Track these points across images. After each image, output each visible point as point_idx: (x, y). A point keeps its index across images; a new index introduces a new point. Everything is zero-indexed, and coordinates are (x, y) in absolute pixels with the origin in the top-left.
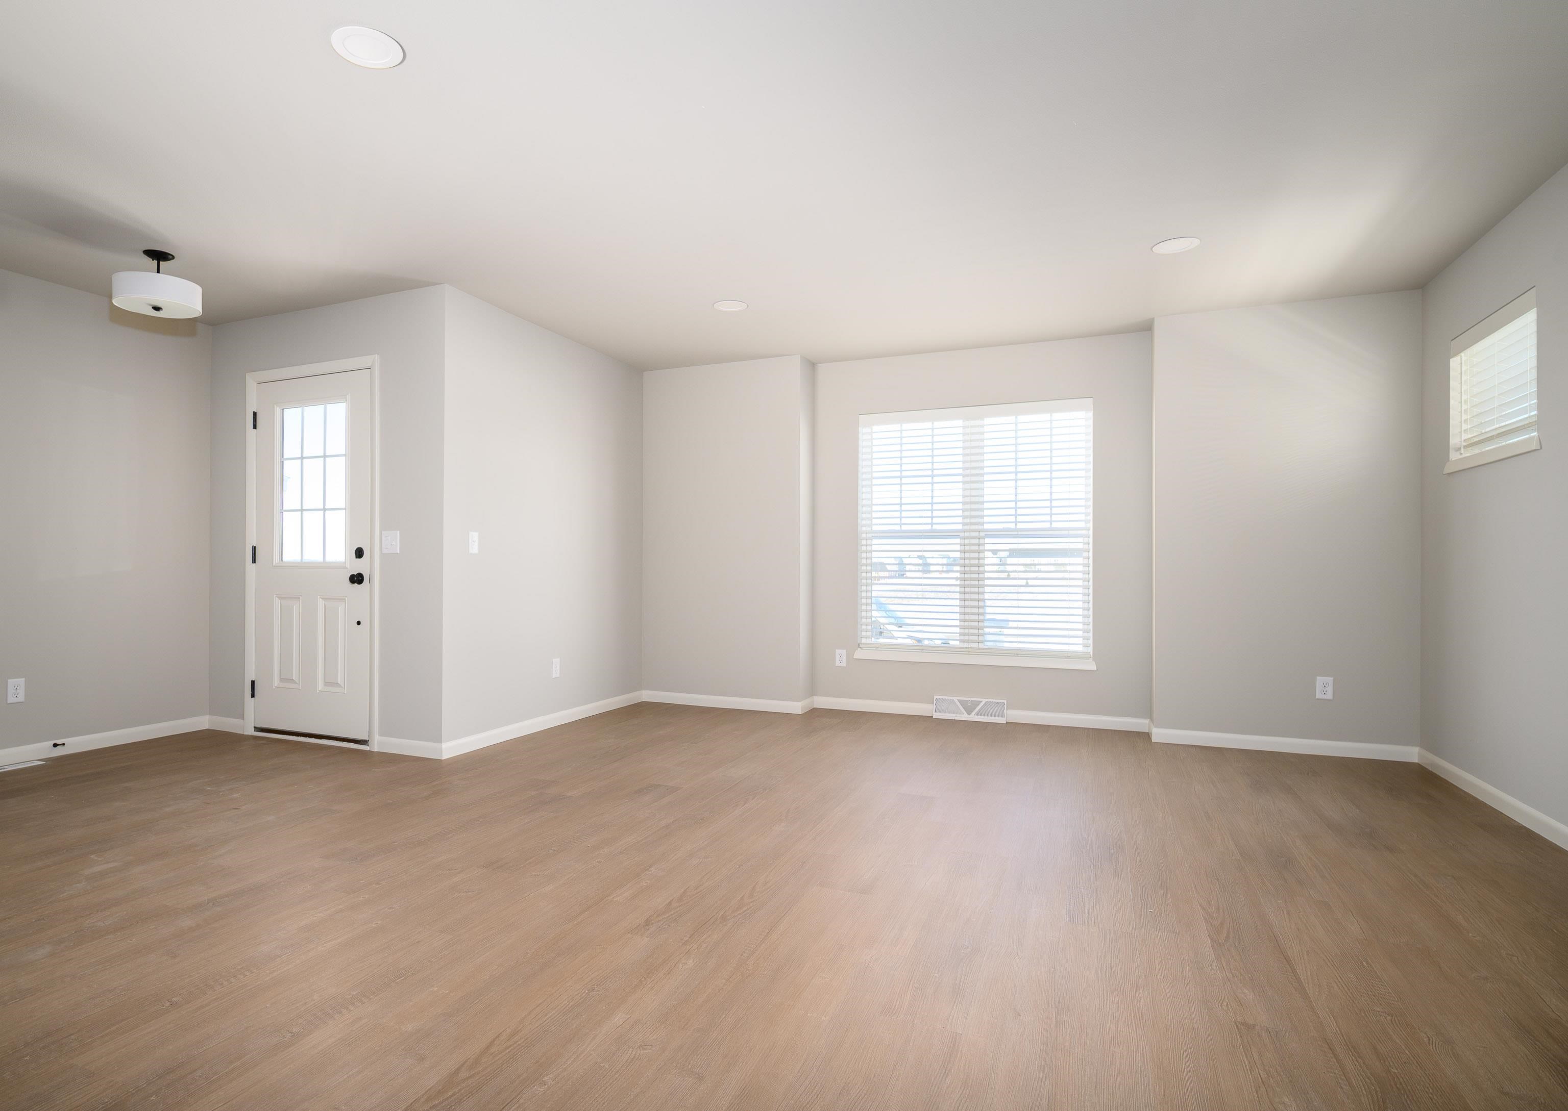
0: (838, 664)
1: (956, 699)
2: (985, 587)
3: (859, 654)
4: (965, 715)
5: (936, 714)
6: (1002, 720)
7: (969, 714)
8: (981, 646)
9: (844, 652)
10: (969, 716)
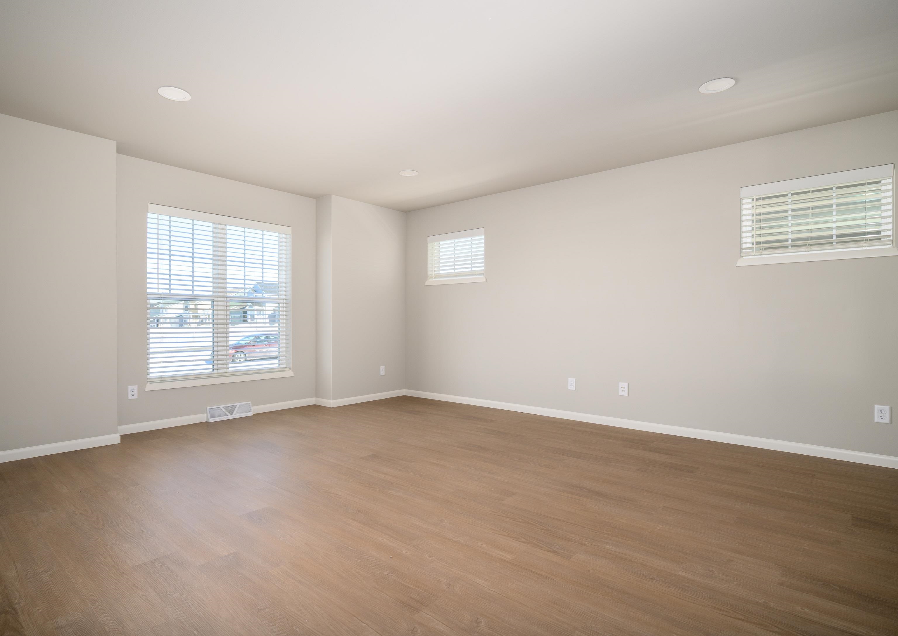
0: (130, 397)
1: (221, 407)
2: (230, 333)
3: (149, 387)
4: (229, 415)
5: (211, 419)
6: (251, 414)
7: (232, 415)
8: (228, 370)
9: (135, 387)
10: (231, 416)
